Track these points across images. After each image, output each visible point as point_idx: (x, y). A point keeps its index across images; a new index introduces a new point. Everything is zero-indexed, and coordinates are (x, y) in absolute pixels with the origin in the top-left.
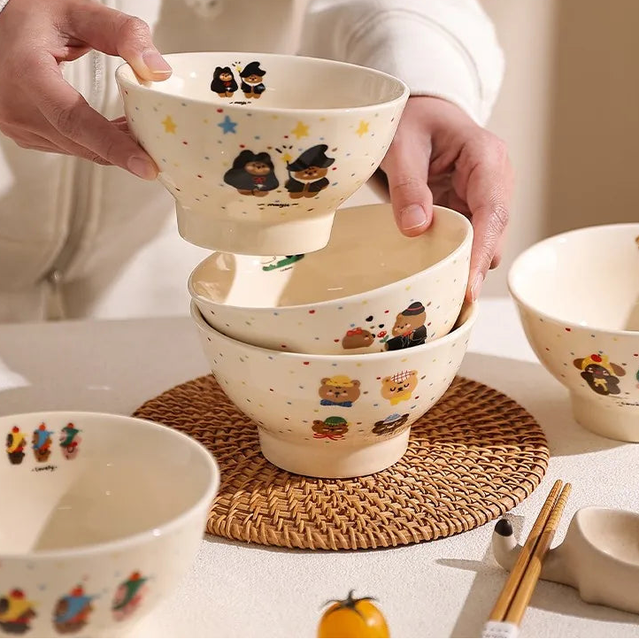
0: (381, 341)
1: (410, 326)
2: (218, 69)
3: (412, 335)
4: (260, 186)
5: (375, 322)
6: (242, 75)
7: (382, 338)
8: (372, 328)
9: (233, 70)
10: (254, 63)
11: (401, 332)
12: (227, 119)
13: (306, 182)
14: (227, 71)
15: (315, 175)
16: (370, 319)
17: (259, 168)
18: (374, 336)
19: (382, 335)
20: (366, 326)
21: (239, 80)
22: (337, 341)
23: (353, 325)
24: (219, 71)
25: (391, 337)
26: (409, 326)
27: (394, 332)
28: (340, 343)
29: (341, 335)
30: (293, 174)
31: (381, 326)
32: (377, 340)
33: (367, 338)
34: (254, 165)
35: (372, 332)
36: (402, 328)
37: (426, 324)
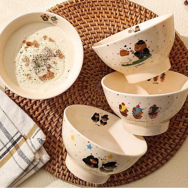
2: (96, 113)
4: (92, 166)
5: (128, 47)
6: (102, 117)
7: (132, 52)
8: (127, 49)
9: (100, 115)
10: (107, 115)
12: (90, 145)
13: (106, 169)
14: (98, 115)
15: (110, 168)
16: (125, 46)
17: (94, 161)
18: (129, 51)
20: (125, 49)
21: (100, 119)
22: (118, 54)
23: (121, 49)
24: (96, 114)
25: (135, 52)
26: (140, 48)
27: (135, 50)
29: (119, 52)
30: (103, 166)
31: (130, 48)
33: (127, 53)
34: (93, 160)
35: (128, 50)
36: (138, 49)
37: (147, 47)
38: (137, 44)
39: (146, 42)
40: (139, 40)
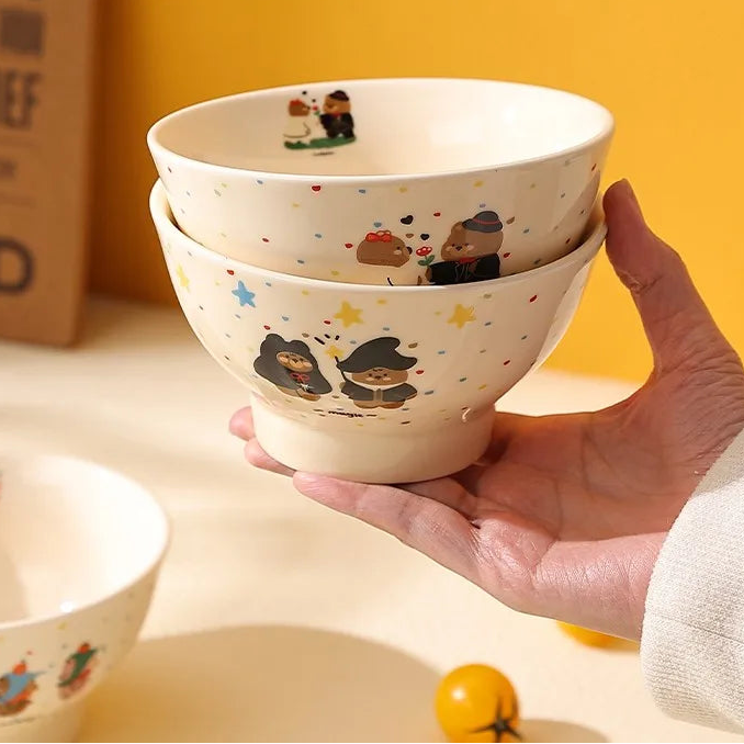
0: (421, 263)
1: (472, 248)
3: (474, 265)
5: (416, 228)
7: (423, 258)
8: (410, 236)
11: (456, 254)
12: (242, 285)
15: (386, 379)
16: (408, 220)
17: (296, 361)
18: (410, 250)
19: (423, 252)
20: (399, 231)
22: (349, 246)
23: (378, 225)
25: (438, 259)
26: (470, 248)
27: (444, 253)
28: (353, 251)
29: (358, 238)
30: (349, 375)
31: (425, 237)
32: (414, 258)
33: (398, 252)
35: (408, 242)
36: (459, 248)
37: (500, 253)
38: (465, 224)
39: (506, 229)
40: (482, 210)
